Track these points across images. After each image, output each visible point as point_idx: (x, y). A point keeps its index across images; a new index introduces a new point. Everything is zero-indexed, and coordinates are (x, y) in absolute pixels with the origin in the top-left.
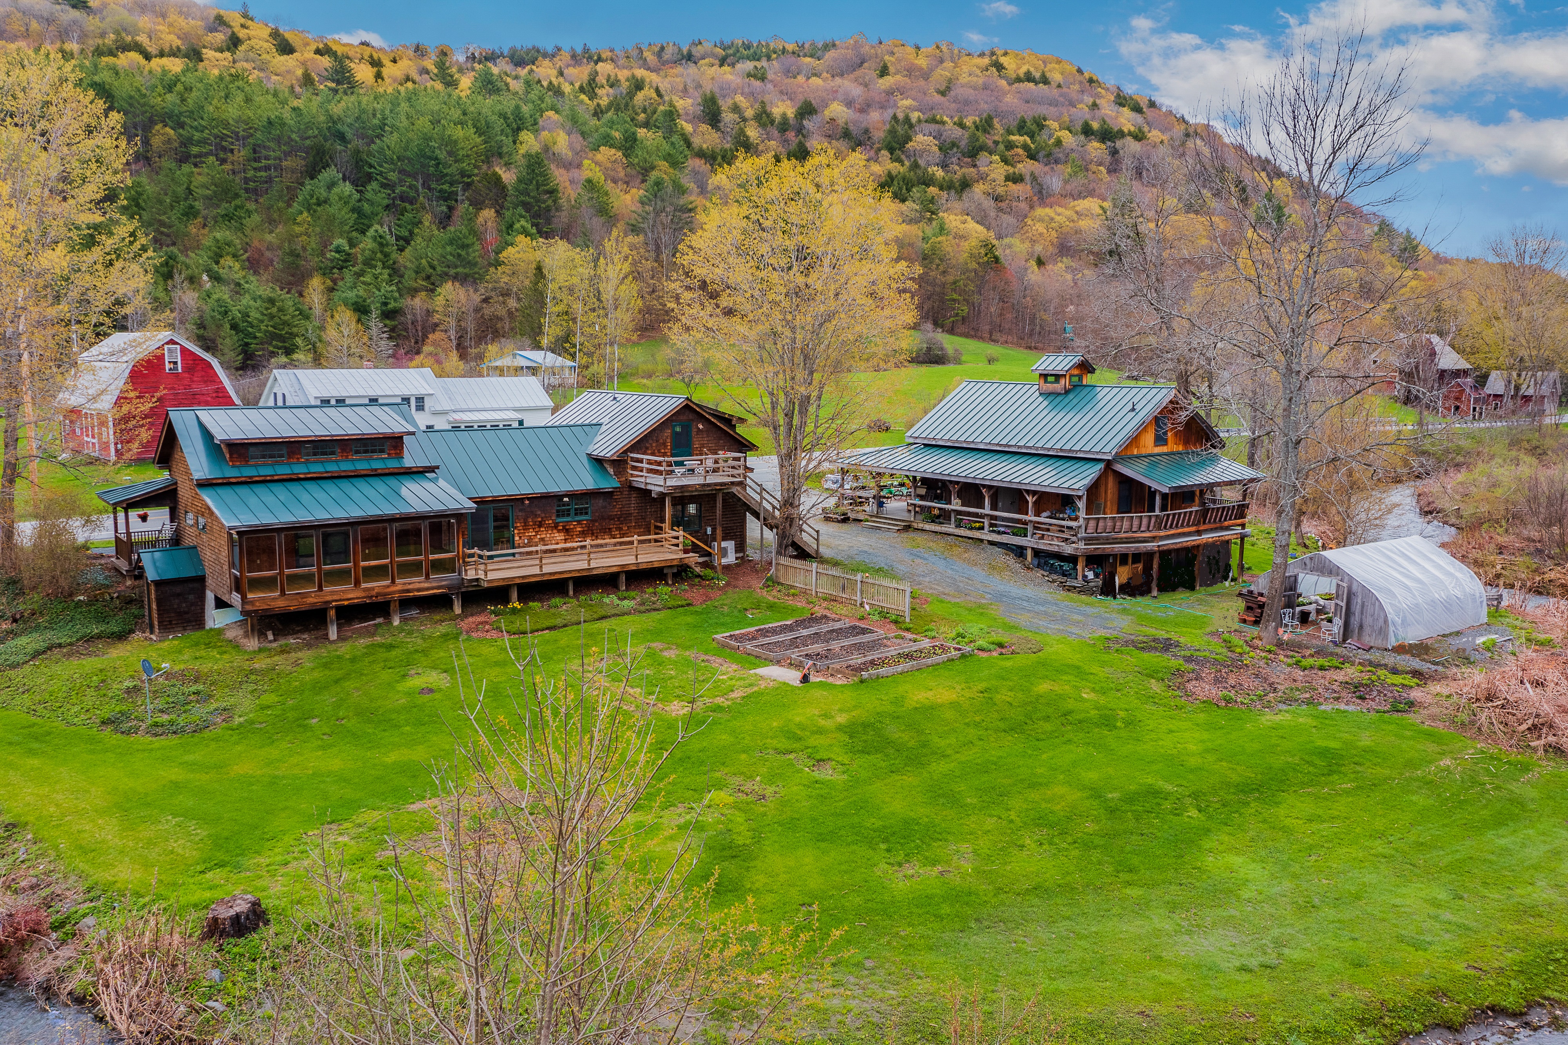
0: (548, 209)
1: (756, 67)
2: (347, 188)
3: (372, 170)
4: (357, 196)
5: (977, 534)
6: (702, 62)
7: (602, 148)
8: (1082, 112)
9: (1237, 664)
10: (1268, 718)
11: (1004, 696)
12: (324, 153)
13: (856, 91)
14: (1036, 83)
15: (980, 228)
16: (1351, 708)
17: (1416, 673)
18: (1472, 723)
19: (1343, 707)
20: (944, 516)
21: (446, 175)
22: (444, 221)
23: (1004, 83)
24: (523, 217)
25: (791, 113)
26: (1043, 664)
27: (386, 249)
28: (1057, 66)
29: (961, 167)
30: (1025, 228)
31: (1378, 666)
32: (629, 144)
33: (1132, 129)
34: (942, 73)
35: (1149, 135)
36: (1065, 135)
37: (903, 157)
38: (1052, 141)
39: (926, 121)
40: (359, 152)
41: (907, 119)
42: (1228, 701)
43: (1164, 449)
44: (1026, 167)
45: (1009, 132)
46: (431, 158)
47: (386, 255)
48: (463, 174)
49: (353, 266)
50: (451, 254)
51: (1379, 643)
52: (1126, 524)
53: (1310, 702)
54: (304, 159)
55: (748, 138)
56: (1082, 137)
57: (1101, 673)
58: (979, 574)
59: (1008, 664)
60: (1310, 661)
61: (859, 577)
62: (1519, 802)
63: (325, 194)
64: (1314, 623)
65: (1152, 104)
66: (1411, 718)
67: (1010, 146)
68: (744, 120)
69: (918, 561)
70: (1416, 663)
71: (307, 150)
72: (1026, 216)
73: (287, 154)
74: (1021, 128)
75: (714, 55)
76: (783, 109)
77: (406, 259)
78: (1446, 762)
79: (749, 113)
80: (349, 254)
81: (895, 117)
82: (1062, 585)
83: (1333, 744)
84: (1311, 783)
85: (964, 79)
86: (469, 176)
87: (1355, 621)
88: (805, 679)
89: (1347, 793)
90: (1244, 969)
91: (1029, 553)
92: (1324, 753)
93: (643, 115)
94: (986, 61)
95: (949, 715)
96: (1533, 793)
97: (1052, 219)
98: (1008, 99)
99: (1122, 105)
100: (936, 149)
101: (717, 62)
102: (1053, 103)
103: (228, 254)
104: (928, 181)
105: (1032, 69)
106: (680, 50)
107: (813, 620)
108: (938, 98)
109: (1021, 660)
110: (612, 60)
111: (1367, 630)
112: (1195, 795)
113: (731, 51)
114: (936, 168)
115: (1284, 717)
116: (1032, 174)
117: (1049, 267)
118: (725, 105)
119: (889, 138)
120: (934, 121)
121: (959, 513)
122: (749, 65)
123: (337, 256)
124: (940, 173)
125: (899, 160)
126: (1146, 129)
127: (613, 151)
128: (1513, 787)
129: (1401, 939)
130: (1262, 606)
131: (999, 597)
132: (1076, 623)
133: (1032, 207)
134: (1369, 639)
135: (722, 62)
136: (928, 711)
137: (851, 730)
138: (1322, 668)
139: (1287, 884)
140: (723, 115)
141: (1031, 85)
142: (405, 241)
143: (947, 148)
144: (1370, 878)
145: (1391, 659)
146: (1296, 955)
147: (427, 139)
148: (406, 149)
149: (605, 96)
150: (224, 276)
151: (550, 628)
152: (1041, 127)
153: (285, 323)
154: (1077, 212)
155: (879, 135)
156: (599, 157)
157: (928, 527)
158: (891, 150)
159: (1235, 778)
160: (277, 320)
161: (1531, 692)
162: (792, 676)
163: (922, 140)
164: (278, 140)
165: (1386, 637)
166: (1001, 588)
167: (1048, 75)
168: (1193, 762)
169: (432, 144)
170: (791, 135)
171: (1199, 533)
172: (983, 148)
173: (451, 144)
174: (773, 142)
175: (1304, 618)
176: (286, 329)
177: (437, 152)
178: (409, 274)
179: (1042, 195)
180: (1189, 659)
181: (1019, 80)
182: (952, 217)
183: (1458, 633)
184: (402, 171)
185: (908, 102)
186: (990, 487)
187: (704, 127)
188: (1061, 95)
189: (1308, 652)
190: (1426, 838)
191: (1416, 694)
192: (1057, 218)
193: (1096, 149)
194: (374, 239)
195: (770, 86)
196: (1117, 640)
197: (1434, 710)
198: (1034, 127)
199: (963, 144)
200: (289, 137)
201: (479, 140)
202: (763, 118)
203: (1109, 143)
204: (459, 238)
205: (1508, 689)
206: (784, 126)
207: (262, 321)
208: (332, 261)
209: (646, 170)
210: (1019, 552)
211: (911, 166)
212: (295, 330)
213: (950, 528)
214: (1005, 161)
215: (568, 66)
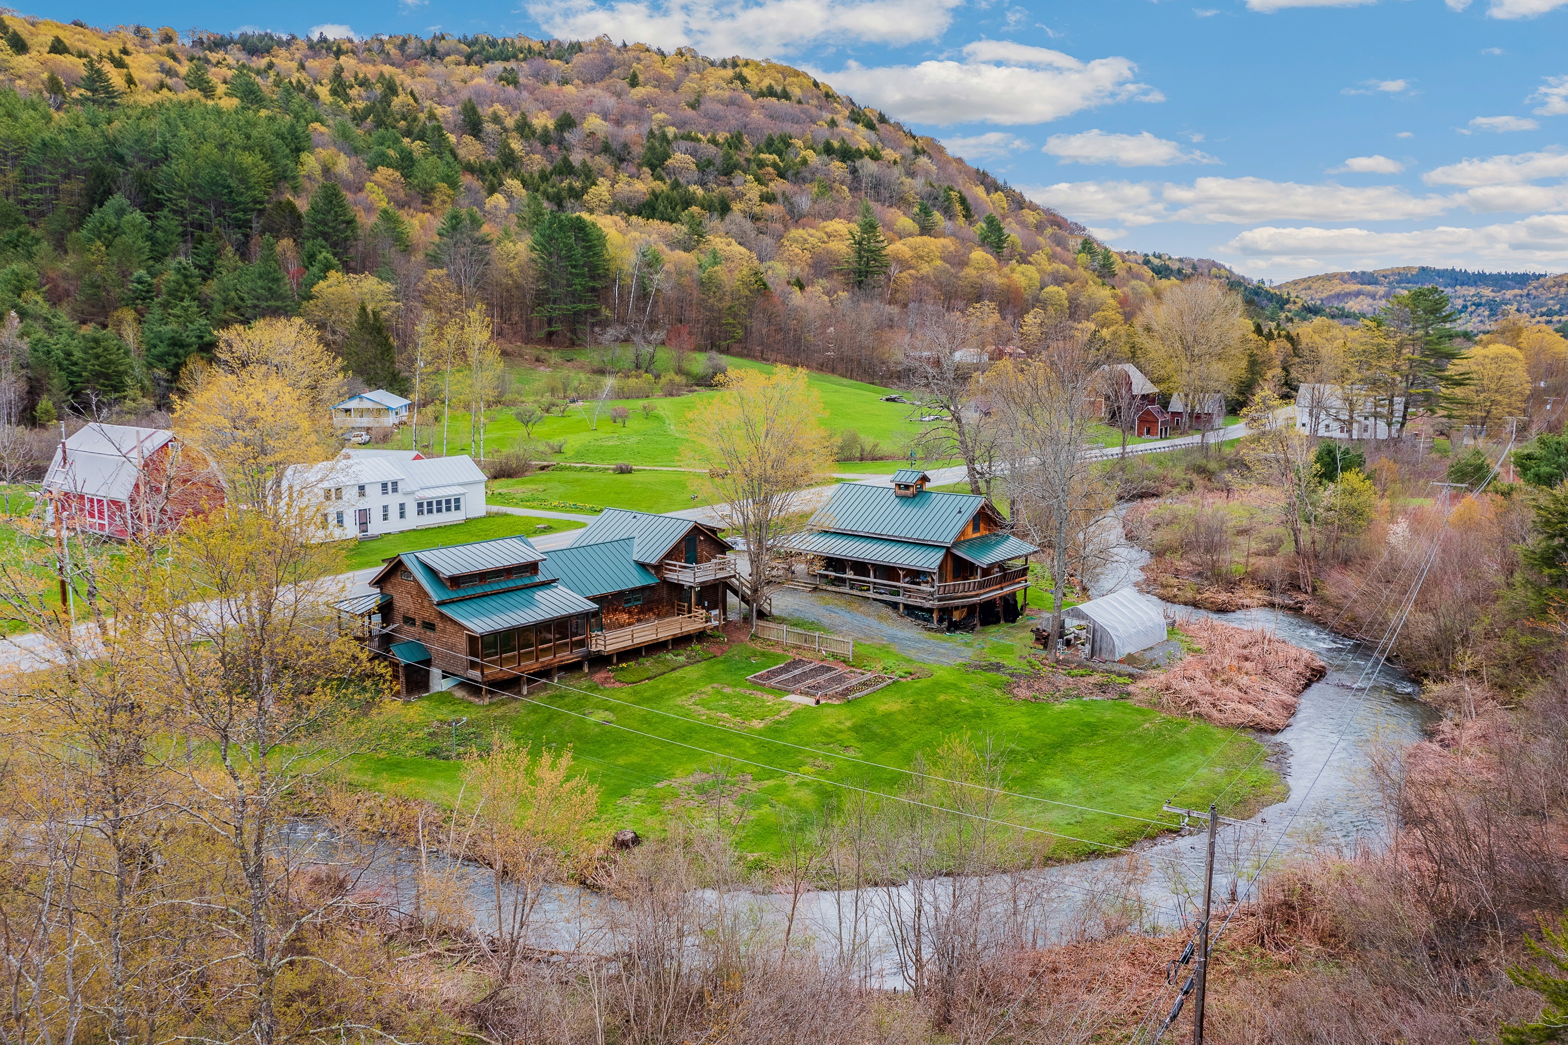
0: (346, 239)
1: (505, 69)
2: (138, 216)
3: (161, 196)
4: (149, 223)
5: (865, 594)
6: (448, 59)
7: (379, 168)
8: (821, 130)
9: (1037, 677)
10: (1058, 707)
11: (923, 705)
12: (104, 175)
13: (610, 102)
14: (779, 98)
15: (742, 249)
16: (1099, 698)
17: (1131, 676)
18: (1159, 703)
19: (1094, 698)
20: (842, 581)
21: (240, 203)
22: (243, 250)
23: (748, 97)
24: (323, 247)
25: (551, 124)
26: (937, 683)
27: (190, 280)
28: (795, 79)
29: (719, 185)
30: (782, 249)
31: (1111, 672)
32: (406, 164)
33: (868, 146)
34: (690, 84)
35: (883, 153)
36: (810, 155)
37: (664, 174)
38: (799, 159)
39: (682, 138)
40: (142, 175)
41: (664, 137)
42: (1036, 698)
43: (978, 535)
44: (777, 186)
45: (760, 151)
46: (224, 187)
47: (191, 286)
48: (255, 202)
49: (157, 296)
50: (262, 288)
51: (1110, 658)
52: (961, 587)
53: (1077, 696)
54: (84, 182)
55: (513, 151)
56: (825, 157)
57: (968, 686)
58: (873, 622)
59: (919, 685)
60: (1075, 672)
61: (817, 634)
62: (1180, 743)
63: (116, 222)
64: (1075, 646)
65: (882, 119)
66: (1129, 702)
67: (761, 164)
68: (505, 130)
69: (833, 615)
70: (1130, 669)
71: (87, 173)
72: (782, 237)
73: (67, 177)
74: (769, 146)
75: (459, 52)
76: (542, 120)
77: (211, 288)
78: (1147, 725)
79: (510, 122)
80: (150, 285)
81: (651, 132)
82: (924, 627)
83: (1093, 720)
84: (1084, 741)
85: (711, 92)
86: (261, 203)
87: (1097, 646)
88: (818, 702)
89: (1102, 744)
90: (1069, 824)
91: (901, 606)
92: (1088, 724)
93: (402, 122)
94: (729, 73)
95: (900, 717)
96: (1187, 738)
97: (806, 240)
98: (755, 115)
99: (856, 121)
100: (694, 167)
101: (463, 59)
102: (795, 120)
103: (29, 287)
104: (688, 201)
105: (773, 83)
106: (423, 44)
107: (795, 664)
108: (689, 112)
109: (923, 683)
110: (353, 52)
111: (1104, 651)
112: (1031, 751)
113: (476, 48)
114: (695, 187)
115: (1064, 706)
116: (783, 194)
117: (809, 289)
118: (485, 112)
119: (649, 155)
120: (688, 138)
121: (851, 580)
122: (498, 66)
123: (140, 287)
124: (700, 192)
125: (662, 179)
126: (879, 146)
127: (391, 171)
128: (1178, 736)
129: (1131, 807)
130: (1047, 638)
131: (893, 639)
132: (943, 655)
133: (786, 228)
134: (1105, 656)
135: (469, 59)
136: (888, 715)
137: (857, 729)
138: (1082, 676)
139: (1080, 789)
140: (485, 125)
141: (774, 99)
142: (208, 271)
143: (704, 166)
144: (1116, 784)
145: (1117, 668)
146: (1089, 817)
147: (217, 166)
148: (196, 176)
149: (359, 98)
150: (30, 311)
151: (649, 679)
152: (788, 145)
153: (111, 362)
154: (826, 233)
155: (638, 151)
156: (377, 177)
157: (829, 588)
158: (653, 168)
159: (1048, 741)
160: (102, 359)
161: (1187, 684)
162: (810, 701)
163: (680, 158)
164: (54, 162)
165: (1114, 655)
166: (890, 632)
167: (788, 88)
168: (1027, 734)
169: (224, 172)
170: (554, 148)
171: (1002, 588)
172: (736, 166)
173: (240, 171)
174: (538, 156)
175: (1068, 643)
176: (113, 367)
177: (230, 180)
178: (217, 306)
179: (795, 217)
180: (1012, 675)
181: (762, 94)
182: (718, 239)
183: (1151, 648)
184: (193, 198)
185: (661, 116)
186: (873, 565)
187: (468, 139)
188: (802, 111)
189: (1073, 666)
190: (1139, 764)
191: (1131, 688)
192: (810, 239)
193: (837, 167)
194: (178, 271)
195: (525, 94)
196: (970, 666)
197: (1141, 697)
198: (781, 145)
199: (718, 161)
200: (66, 159)
201: (266, 166)
202: (524, 128)
203: (849, 162)
204: (270, 273)
205: (1176, 684)
206: (545, 139)
207: (88, 361)
208: (134, 292)
209: (426, 191)
210: (895, 606)
211: (672, 184)
212: (121, 368)
213: (846, 590)
214: (758, 180)
215: (307, 57)
